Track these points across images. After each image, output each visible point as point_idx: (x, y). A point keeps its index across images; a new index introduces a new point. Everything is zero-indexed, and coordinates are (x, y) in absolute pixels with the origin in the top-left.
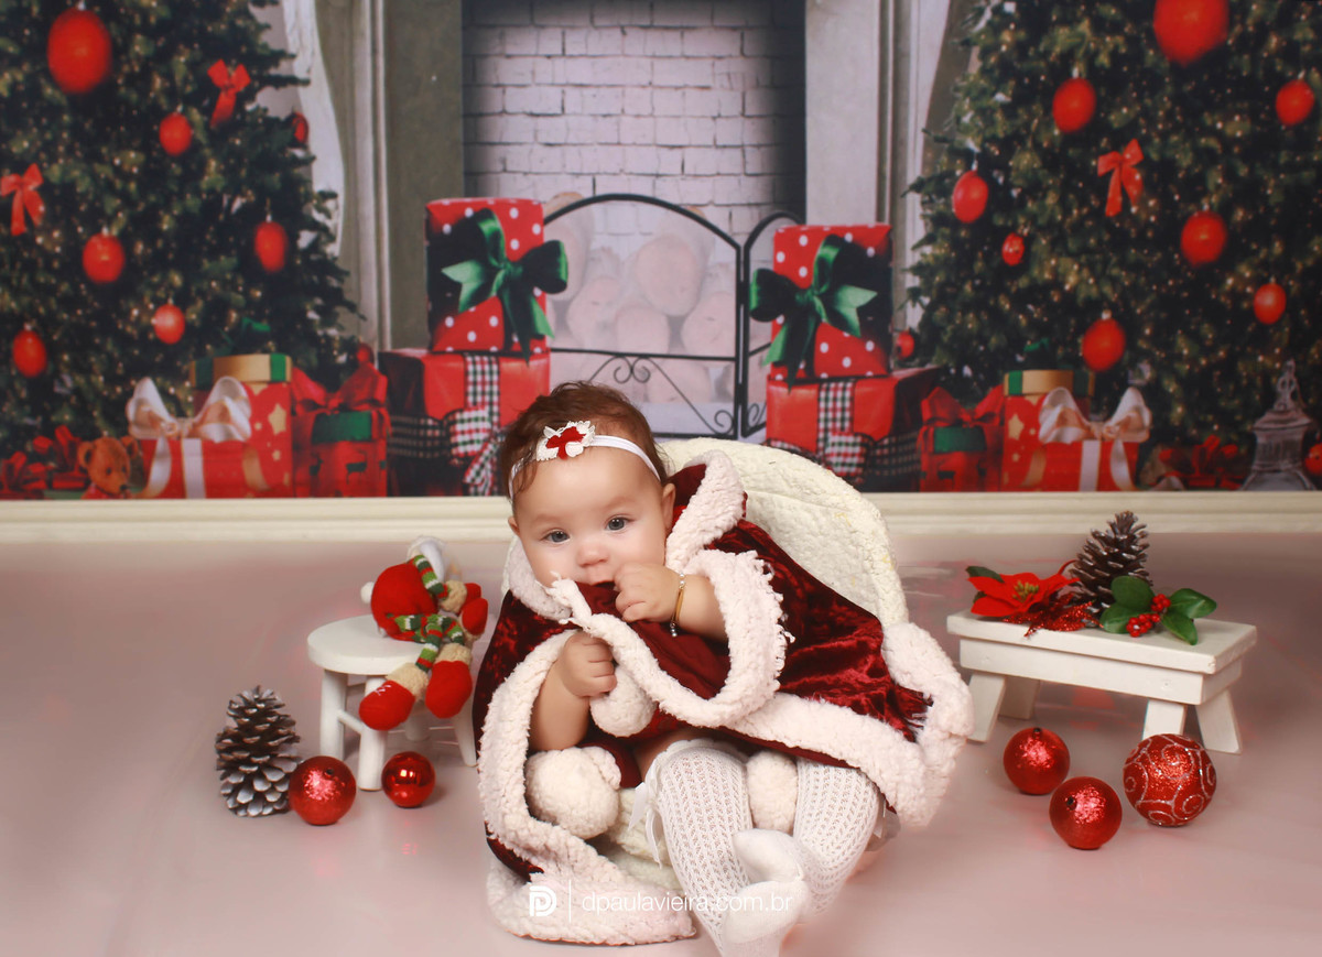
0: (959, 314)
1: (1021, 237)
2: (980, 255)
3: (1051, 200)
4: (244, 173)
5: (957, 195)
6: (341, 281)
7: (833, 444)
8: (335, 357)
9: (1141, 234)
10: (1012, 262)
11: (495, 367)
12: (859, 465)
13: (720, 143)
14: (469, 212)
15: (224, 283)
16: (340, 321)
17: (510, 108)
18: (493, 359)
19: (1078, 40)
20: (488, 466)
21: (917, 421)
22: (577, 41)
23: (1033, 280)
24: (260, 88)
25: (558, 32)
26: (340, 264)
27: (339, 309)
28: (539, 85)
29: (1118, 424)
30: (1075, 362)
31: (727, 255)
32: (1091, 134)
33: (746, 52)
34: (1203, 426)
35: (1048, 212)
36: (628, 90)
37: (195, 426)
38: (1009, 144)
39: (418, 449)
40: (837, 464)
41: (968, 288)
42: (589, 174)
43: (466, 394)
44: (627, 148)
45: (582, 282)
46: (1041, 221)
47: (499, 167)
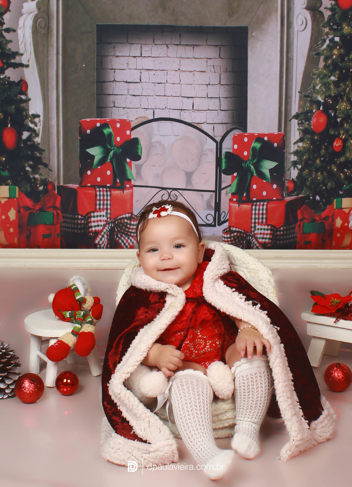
0: (314, 173)
1: (342, 139)
2: (323, 147)
5: (314, 120)
6: (42, 154)
7: (258, 229)
8: (38, 187)
10: (337, 150)
11: (109, 193)
12: (269, 239)
13: (209, 96)
14: (98, 125)
16: (40, 171)
17: (117, 80)
18: (108, 189)
20: (105, 236)
21: (296, 220)
22: (147, 50)
23: (347, 158)
24: (7, 69)
25: (140, 46)
26: (41, 146)
27: (40, 166)
28: (130, 69)
31: (212, 145)
33: (221, 56)
36: (169, 72)
38: (336, 99)
39: (74, 229)
40: (260, 238)
41: (318, 161)
42: (151, 109)
43: (96, 205)
44: (168, 97)
45: (148, 156)
46: (350, 133)
47: (112, 105)
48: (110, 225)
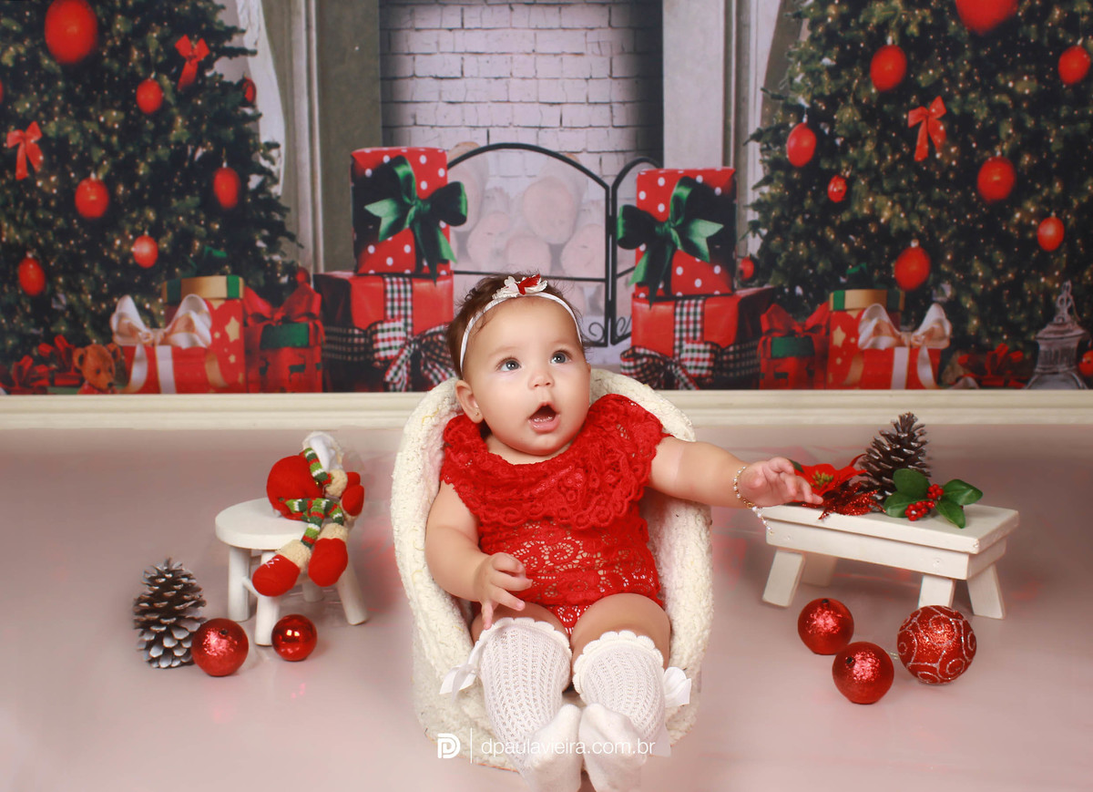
0: (792, 243)
1: (844, 178)
2: (809, 193)
3: (869, 147)
4: (204, 127)
5: (791, 143)
6: (284, 216)
7: (687, 351)
8: (279, 278)
9: (944, 175)
10: (835, 199)
11: (409, 287)
12: (709, 368)
13: (591, 101)
14: (386, 159)
15: (189, 218)
16: (282, 249)
17: (418, 74)
18: (407, 280)
19: (892, 13)
20: (404, 367)
21: (757, 332)
22: (474, 16)
23: (855, 215)
24: (217, 59)
25: (459, 8)
26: (283, 202)
27: (282, 239)
28: (442, 53)
29: (924, 334)
30: (888, 283)
31: (598, 193)
32: (902, 92)
33: (613, 24)
34: (994, 335)
35: (867, 158)
36: (515, 57)
37: (166, 335)
38: (834, 101)
39: (347, 354)
40: (690, 367)
41: (799, 221)
42: (484, 127)
43: (386, 309)
44: (515, 105)
45: (479, 215)
46: (861, 165)
47: (411, 122)
48: (413, 346)
